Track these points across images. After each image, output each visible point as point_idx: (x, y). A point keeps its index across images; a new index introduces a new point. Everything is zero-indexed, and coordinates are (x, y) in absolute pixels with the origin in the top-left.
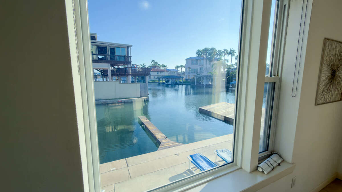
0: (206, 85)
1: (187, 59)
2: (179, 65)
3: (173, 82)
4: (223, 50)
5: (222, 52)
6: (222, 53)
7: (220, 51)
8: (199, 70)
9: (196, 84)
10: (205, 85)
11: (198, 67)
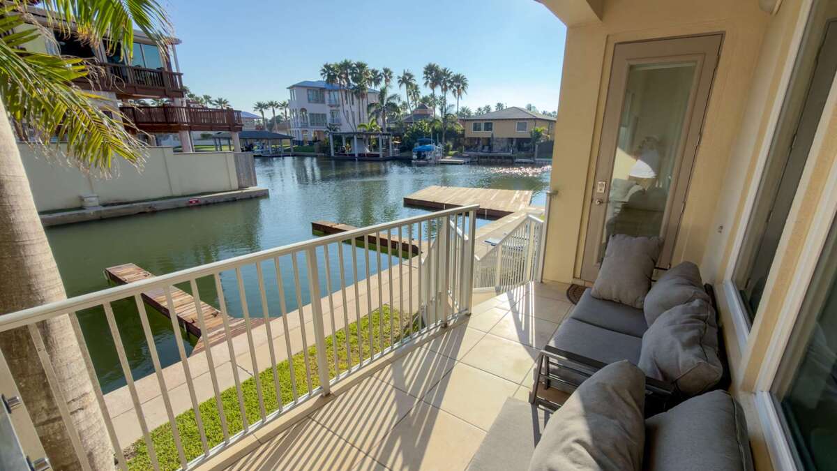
0: (360, 155)
1: (294, 86)
2: (266, 102)
3: (265, 149)
4: (381, 71)
5: (380, 75)
6: (380, 77)
7: (377, 72)
8: (329, 116)
9: (335, 154)
10: (356, 155)
11: (325, 109)
